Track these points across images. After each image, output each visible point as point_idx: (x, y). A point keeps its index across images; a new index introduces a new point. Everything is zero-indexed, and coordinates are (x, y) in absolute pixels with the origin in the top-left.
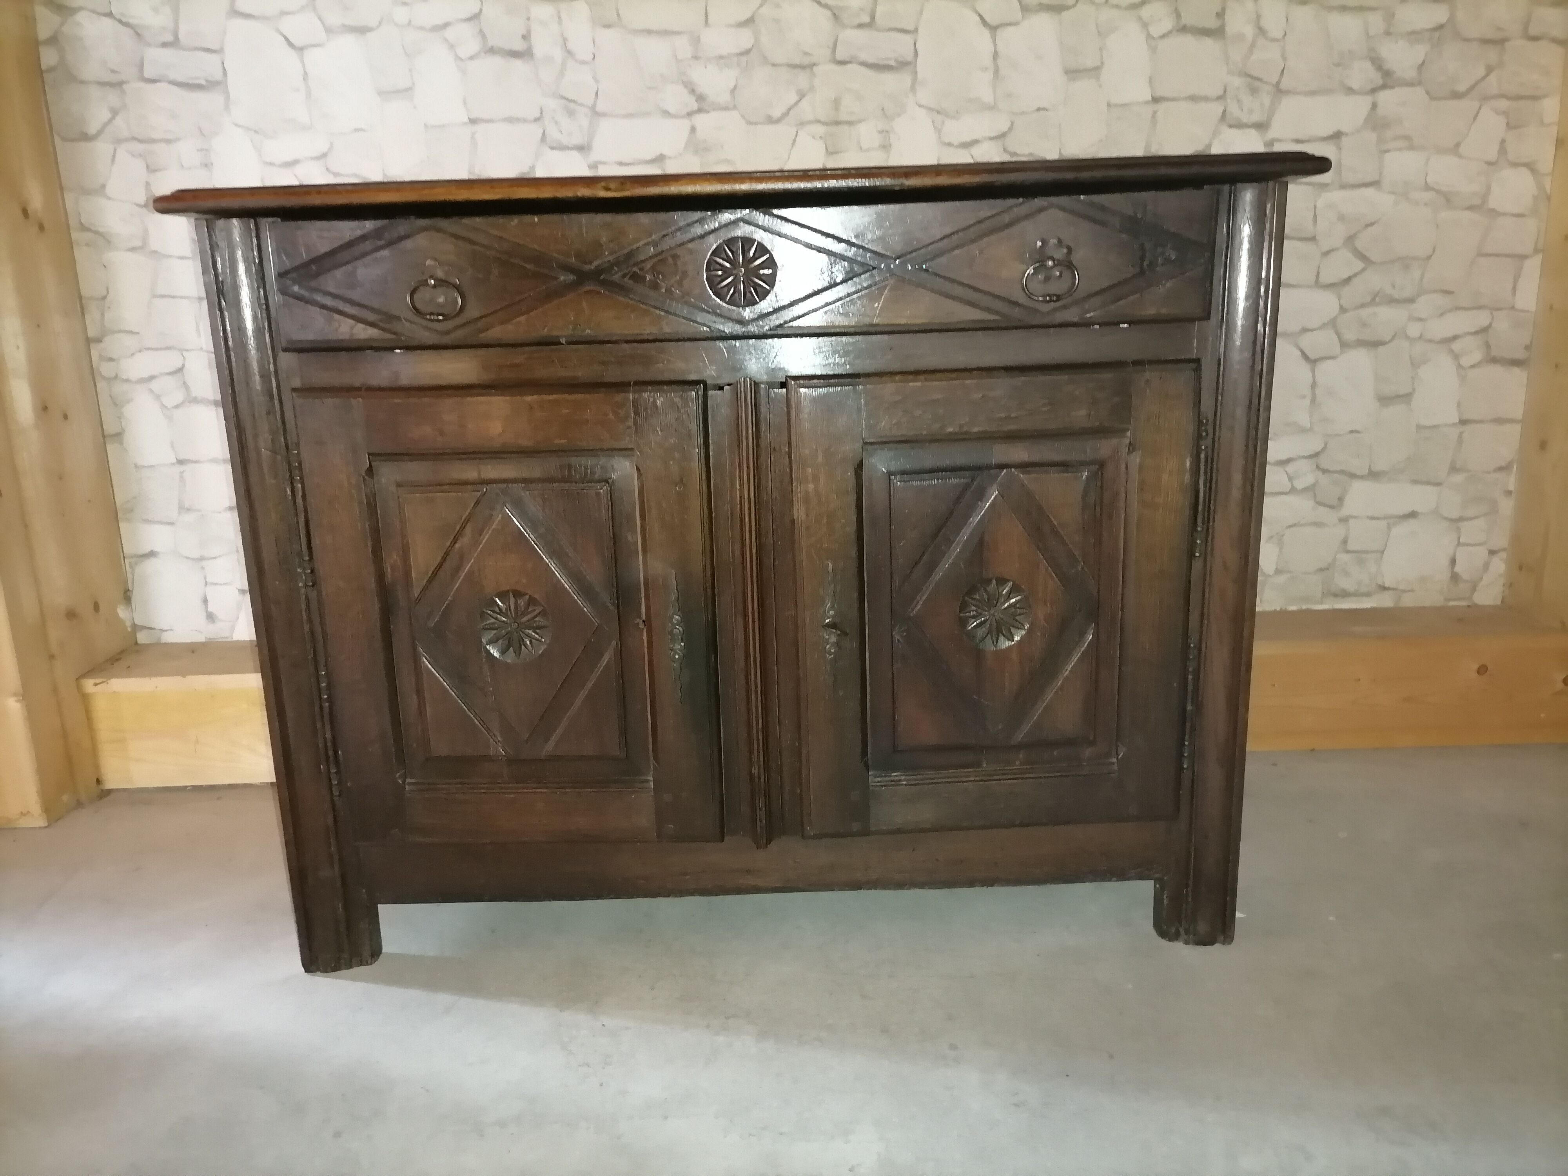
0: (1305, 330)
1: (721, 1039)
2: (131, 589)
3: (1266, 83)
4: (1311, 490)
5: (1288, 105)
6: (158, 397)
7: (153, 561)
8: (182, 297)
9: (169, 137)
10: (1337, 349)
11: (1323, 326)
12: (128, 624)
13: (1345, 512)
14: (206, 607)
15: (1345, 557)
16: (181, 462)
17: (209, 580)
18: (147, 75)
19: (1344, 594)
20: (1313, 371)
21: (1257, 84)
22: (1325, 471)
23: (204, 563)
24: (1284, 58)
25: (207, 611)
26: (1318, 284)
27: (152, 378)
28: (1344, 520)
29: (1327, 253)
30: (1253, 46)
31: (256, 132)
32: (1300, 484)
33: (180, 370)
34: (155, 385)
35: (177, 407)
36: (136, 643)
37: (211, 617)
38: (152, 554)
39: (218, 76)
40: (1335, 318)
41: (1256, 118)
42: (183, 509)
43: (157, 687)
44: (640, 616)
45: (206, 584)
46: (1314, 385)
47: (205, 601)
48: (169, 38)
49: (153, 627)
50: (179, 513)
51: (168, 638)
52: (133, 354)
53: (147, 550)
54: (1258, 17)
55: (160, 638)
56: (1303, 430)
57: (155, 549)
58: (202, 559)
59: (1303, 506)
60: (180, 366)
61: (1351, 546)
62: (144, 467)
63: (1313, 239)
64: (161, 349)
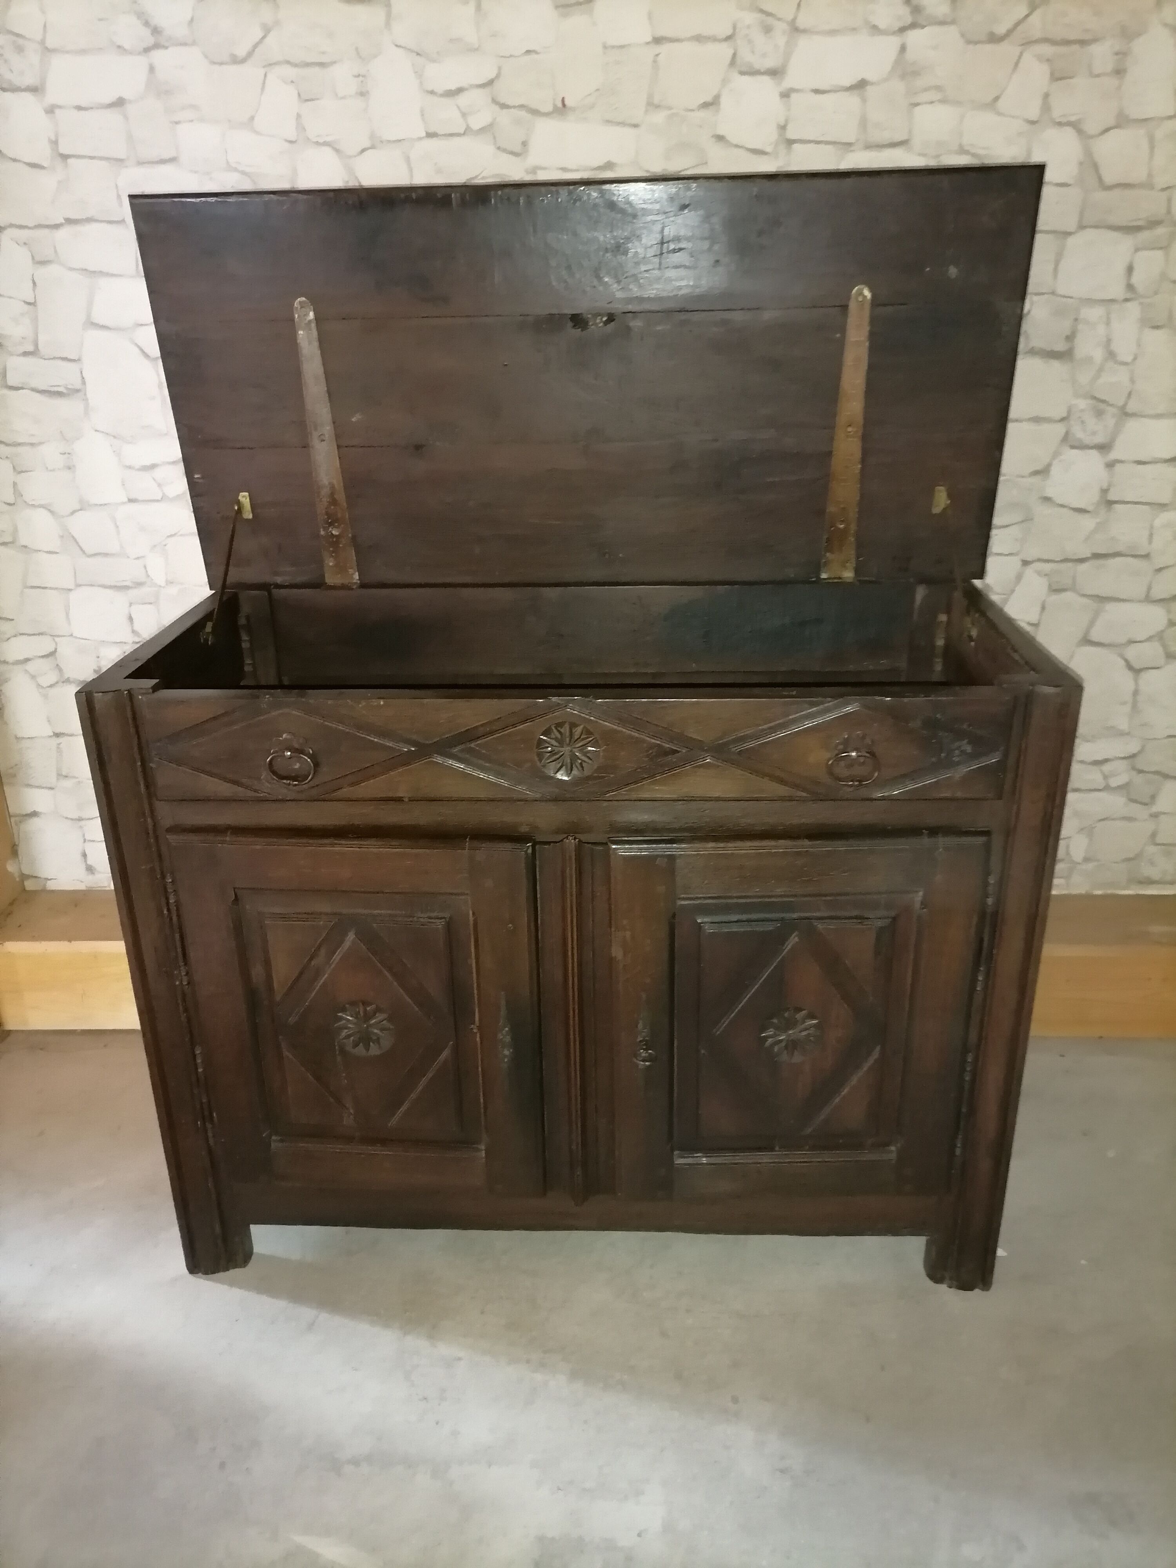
0: (1132, 642)
1: (539, 1377)
2: (17, 843)
3: (1112, 405)
4: (1124, 788)
5: (1132, 426)
6: (33, 677)
7: (35, 821)
8: (51, 588)
9: (33, 440)
10: (1161, 660)
11: (1149, 639)
12: (16, 875)
13: (1155, 809)
14: (86, 861)
15: (1152, 849)
16: (57, 735)
17: (87, 838)
18: (10, 382)
19: (1150, 882)
20: (1136, 681)
21: (1102, 406)
22: (1140, 772)
23: (83, 823)
24: (1132, 381)
25: (87, 864)
26: (1148, 599)
27: (27, 660)
28: (1155, 816)
29: (1160, 570)
30: (1101, 370)
31: (114, 437)
32: (1114, 782)
33: (52, 654)
34: (30, 666)
35: (51, 686)
36: (24, 890)
37: (90, 869)
38: (35, 814)
39: (78, 385)
40: (1162, 631)
41: (1099, 439)
42: (60, 776)
43: (46, 950)
44: (474, 1023)
45: (85, 841)
46: (1136, 693)
47: (84, 855)
48: (30, 348)
49: (39, 876)
50: (58, 779)
51: (51, 886)
52: (9, 639)
53: (29, 810)
54: (1109, 341)
55: (45, 885)
56: (1122, 734)
57: (37, 810)
58: (80, 819)
59: (1116, 803)
60: (52, 649)
61: (1159, 840)
62: (23, 738)
63: (1147, 556)
64: (34, 635)
